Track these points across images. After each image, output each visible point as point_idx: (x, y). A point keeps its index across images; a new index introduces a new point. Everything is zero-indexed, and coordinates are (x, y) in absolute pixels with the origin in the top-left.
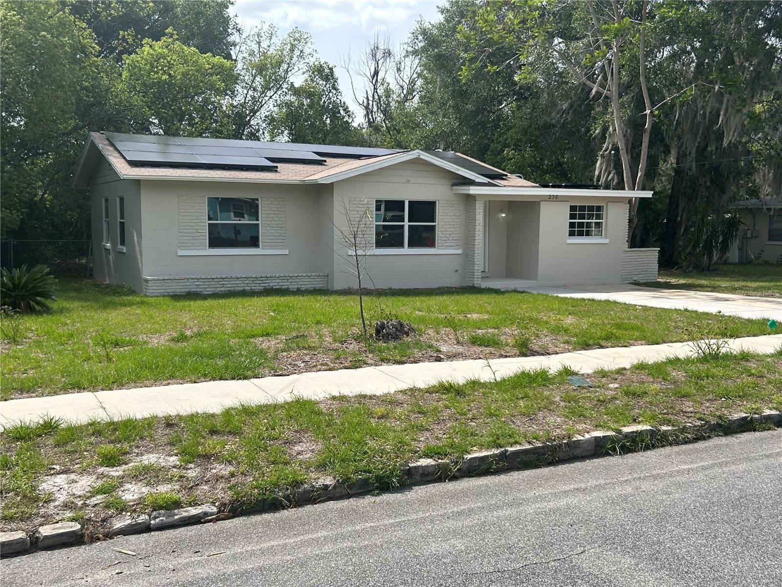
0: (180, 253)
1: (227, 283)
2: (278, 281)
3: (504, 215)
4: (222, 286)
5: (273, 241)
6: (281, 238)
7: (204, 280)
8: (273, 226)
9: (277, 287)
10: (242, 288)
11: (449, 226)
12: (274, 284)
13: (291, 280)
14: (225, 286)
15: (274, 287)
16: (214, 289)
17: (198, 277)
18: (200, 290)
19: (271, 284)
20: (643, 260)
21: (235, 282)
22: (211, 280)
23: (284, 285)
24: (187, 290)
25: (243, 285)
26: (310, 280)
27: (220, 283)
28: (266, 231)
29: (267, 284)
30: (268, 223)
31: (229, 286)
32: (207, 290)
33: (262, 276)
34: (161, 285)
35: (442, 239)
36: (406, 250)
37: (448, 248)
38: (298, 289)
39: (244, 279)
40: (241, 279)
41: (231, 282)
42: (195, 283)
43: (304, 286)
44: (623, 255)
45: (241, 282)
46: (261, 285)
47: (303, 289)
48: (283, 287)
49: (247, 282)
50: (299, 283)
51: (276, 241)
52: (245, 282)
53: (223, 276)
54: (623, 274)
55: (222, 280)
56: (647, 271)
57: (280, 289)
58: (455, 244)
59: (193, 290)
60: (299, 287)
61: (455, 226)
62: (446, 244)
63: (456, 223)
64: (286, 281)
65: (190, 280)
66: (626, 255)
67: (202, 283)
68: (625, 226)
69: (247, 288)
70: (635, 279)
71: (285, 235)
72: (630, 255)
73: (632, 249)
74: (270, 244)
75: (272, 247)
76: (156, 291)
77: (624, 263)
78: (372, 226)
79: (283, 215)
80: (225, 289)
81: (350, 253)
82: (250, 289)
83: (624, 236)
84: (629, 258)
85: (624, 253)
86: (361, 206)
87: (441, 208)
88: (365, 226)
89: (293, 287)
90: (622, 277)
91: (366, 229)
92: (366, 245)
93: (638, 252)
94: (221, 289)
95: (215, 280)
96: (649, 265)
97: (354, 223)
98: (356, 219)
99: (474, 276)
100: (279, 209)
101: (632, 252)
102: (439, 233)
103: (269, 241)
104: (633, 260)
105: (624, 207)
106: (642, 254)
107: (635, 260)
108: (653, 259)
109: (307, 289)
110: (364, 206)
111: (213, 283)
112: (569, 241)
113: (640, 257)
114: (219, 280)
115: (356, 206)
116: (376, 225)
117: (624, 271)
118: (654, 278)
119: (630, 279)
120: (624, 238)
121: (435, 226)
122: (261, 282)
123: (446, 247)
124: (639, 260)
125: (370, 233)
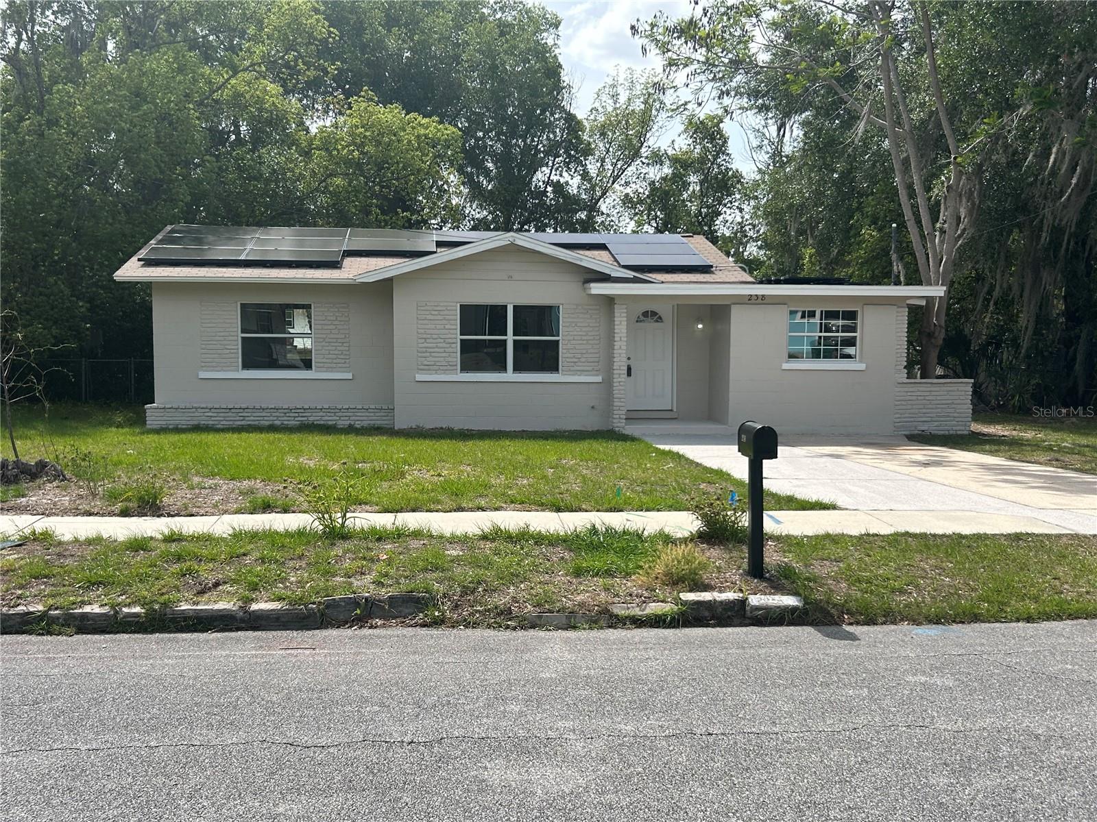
0: (203, 375)
1: (249, 414)
2: (321, 414)
3: (700, 326)
4: (242, 418)
5: (330, 361)
6: (342, 357)
7: (218, 411)
8: (331, 340)
9: (319, 422)
10: (271, 422)
11: (581, 342)
12: (314, 418)
13: (340, 414)
14: (247, 418)
15: (315, 423)
16: (231, 423)
17: (210, 406)
18: (211, 422)
19: (311, 419)
20: (939, 398)
21: (261, 414)
22: (228, 411)
23: (330, 419)
24: (196, 423)
25: (271, 418)
26: (368, 414)
27: (240, 414)
28: (320, 348)
29: (305, 419)
30: (325, 336)
31: (251, 419)
32: (222, 423)
33: (298, 407)
34: (162, 414)
35: (568, 360)
36: (510, 375)
37: (579, 373)
38: (350, 426)
39: (272, 410)
40: (268, 411)
41: (254, 414)
42: (206, 414)
43: (359, 422)
44: (898, 389)
45: (269, 414)
46: (297, 419)
47: (358, 426)
48: (330, 423)
49: (277, 414)
50: (351, 418)
51: (335, 361)
52: (274, 414)
53: (244, 406)
54: (898, 420)
55: (242, 411)
56: (948, 416)
57: (324, 425)
58: (590, 368)
59: (203, 422)
60: (352, 423)
61: (590, 342)
62: (577, 368)
63: (592, 338)
64: (332, 414)
65: (199, 410)
66: (906, 389)
67: (215, 415)
68: (900, 343)
69: (277, 423)
70: (923, 428)
71: (348, 353)
72: (911, 390)
74: (326, 365)
75: (330, 369)
76: (156, 422)
77: (897, 403)
78: (454, 341)
79: (345, 327)
80: (249, 423)
81: (419, 377)
82: (282, 424)
83: (899, 359)
84: (909, 394)
85: (899, 386)
86: (436, 313)
87: (566, 316)
88: (442, 341)
89: (343, 423)
90: (896, 424)
91: (444, 345)
92: (445, 368)
93: (929, 385)
94: (243, 423)
95: (233, 411)
96: (953, 406)
97: (425, 336)
98: (428, 331)
99: (615, 416)
100: (339, 319)
101: (917, 385)
102: (565, 351)
103: (324, 360)
104: (919, 398)
105: (897, 312)
106: (938, 389)
107: (922, 398)
108: (962, 398)
109: (362, 427)
110: (442, 313)
111: (230, 414)
112: (786, 366)
113: (933, 393)
114: (238, 411)
115: (428, 313)
116: (461, 340)
117: (899, 416)
118: (963, 428)
119: (913, 429)
120: (899, 363)
121: (558, 341)
122: (297, 415)
123: (576, 373)
124: (930, 398)
125: (451, 350)
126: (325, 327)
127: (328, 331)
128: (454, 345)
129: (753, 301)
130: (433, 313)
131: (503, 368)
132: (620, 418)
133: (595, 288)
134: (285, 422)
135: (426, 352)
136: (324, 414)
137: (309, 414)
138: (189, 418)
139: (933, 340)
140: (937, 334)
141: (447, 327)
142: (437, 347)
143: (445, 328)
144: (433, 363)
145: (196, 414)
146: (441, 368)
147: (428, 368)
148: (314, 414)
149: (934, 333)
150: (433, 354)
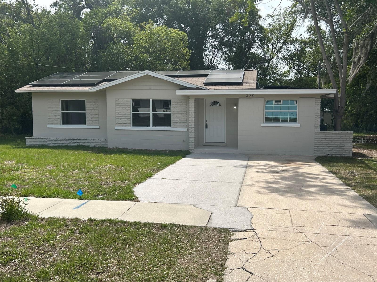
0: (48, 126)
1: (59, 141)
2: (84, 142)
3: (235, 108)
4: (57, 143)
5: (92, 121)
6: (96, 120)
7: (49, 140)
8: (92, 114)
9: (83, 145)
11: (179, 114)
12: (82, 143)
13: (91, 142)
14: (59, 143)
15: (82, 145)
16: (53, 144)
17: (46, 138)
18: (47, 144)
19: (81, 143)
20: (336, 140)
21: (63, 141)
22: (52, 140)
23: (87, 144)
24: (42, 144)
25: (67, 143)
26: (101, 142)
27: (57, 141)
28: (88, 116)
30: (89, 112)
31: (60, 143)
32: (51, 144)
33: (76, 139)
34: (31, 141)
35: (174, 122)
36: (151, 128)
37: (178, 127)
38: (94, 146)
39: (67, 140)
40: (66, 140)
41: (61, 141)
42: (45, 141)
43: (98, 145)
44: (316, 136)
45: (66, 141)
46: (76, 143)
47: (97, 146)
48: (87, 145)
49: (69, 141)
50: (95, 143)
53: (58, 138)
54: (316, 149)
55: (57, 140)
56: (341, 148)
57: (85, 146)
58: (183, 125)
59: (44, 144)
60: (95, 145)
62: (177, 125)
63: (183, 113)
64: (88, 142)
65: (43, 139)
66: (320, 136)
67: (48, 141)
68: (317, 115)
69: (69, 144)
70: (328, 153)
71: (98, 118)
72: (322, 136)
73: (323, 132)
74: (91, 123)
75: (91, 125)
76: (29, 144)
77: (316, 142)
78: (129, 114)
79: (97, 108)
80: (59, 144)
81: (116, 128)
82: (71, 145)
83: (316, 122)
84: (321, 138)
85: (316, 134)
86: (122, 103)
87: (173, 104)
88: (125, 114)
89: (92, 145)
90: (315, 151)
91: (125, 115)
92: (126, 124)
93: (331, 134)
94: (57, 144)
95: (54, 140)
96: (343, 143)
97: (118, 112)
98: (120, 110)
99: (190, 145)
100: (94, 105)
101: (325, 134)
102: (173, 118)
103: (90, 121)
104: (326, 140)
105: (316, 101)
106: (336, 136)
107: (328, 140)
108: (347, 140)
109: (99, 147)
110: (124, 103)
111: (53, 141)
112: (263, 125)
113: (333, 138)
114: (56, 140)
115: (119, 103)
116: (133, 114)
117: (316, 147)
118: (348, 154)
119: (324, 153)
120: (316, 124)
121: (170, 114)
122: (75, 142)
123: (177, 127)
124: (332, 140)
125: (128, 117)
126: (90, 109)
127: (91, 110)
128: (129, 116)
129: (248, 97)
130: (121, 103)
131: (149, 125)
132: (192, 146)
133: (178, 92)
134: (72, 144)
135: (119, 118)
136: (85, 142)
137: (80, 142)
138: (40, 142)
139: (338, 114)
140: (339, 111)
141: (127, 108)
142: (123, 116)
143: (126, 109)
144: (121, 123)
145: (42, 141)
146: (125, 124)
147: (120, 125)
148: (82, 142)
149: (338, 110)
150: (121, 119)
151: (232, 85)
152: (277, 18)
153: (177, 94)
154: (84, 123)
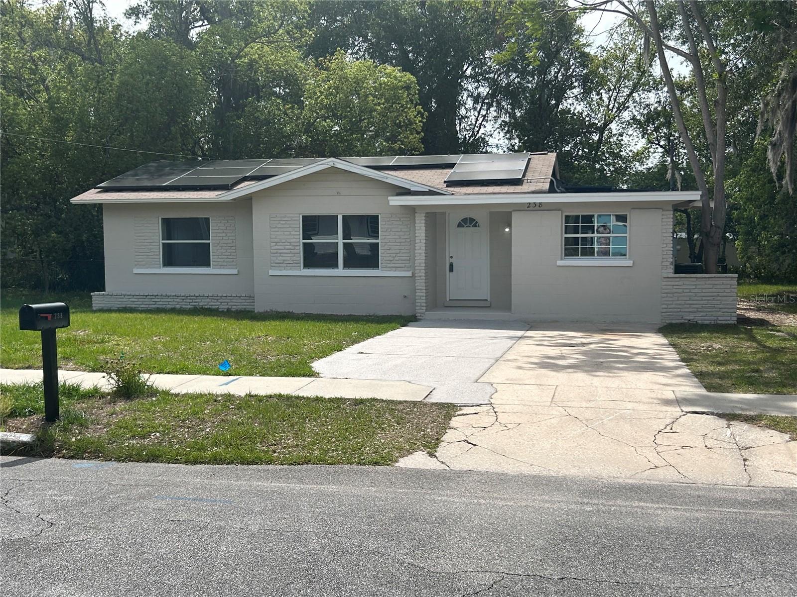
0: (136, 271)
1: (159, 300)
2: (208, 300)
3: (507, 230)
4: (154, 303)
5: (222, 260)
6: (231, 257)
7: (138, 297)
8: (222, 245)
9: (206, 307)
10: (173, 306)
11: (395, 244)
12: (203, 303)
13: (221, 300)
14: (158, 303)
16: (147, 306)
17: (133, 293)
18: (135, 306)
19: (201, 304)
20: (704, 291)
21: (166, 300)
22: (145, 297)
23: (214, 304)
24: (124, 306)
25: (174, 303)
26: (240, 301)
27: (153, 300)
28: (216, 250)
29: (197, 304)
30: (218, 242)
31: (160, 304)
32: (142, 306)
33: (191, 295)
34: (102, 299)
35: (385, 258)
36: (341, 271)
37: (394, 269)
38: (228, 310)
39: (174, 297)
40: (172, 297)
41: (162, 300)
42: (131, 300)
43: (234, 307)
44: (664, 283)
45: (172, 300)
46: (191, 304)
47: (234, 310)
48: (214, 307)
49: (178, 300)
50: (229, 304)
51: (226, 260)
52: (175, 300)
53: (155, 294)
54: (665, 310)
55: (154, 297)
56: (714, 307)
57: (210, 309)
58: (403, 265)
59: (128, 306)
60: (230, 307)
61: (403, 244)
62: (392, 265)
63: (404, 241)
64: (216, 301)
65: (126, 297)
66: (673, 283)
67: (136, 300)
68: (666, 242)
69: (178, 306)
70: (688, 318)
71: (235, 254)
72: (677, 283)
73: (677, 275)
74: (220, 263)
75: (222, 267)
76: (98, 305)
77: (665, 295)
78: (298, 244)
79: (233, 234)
80: (158, 306)
81: (272, 272)
82: (181, 307)
83: (664, 256)
84: (675, 287)
85: (665, 280)
86: (284, 222)
87: (384, 223)
88: (289, 244)
89: (223, 307)
90: (663, 314)
91: (290, 247)
92: (291, 265)
93: (695, 279)
94: (153, 306)
95: (148, 297)
96: (719, 298)
97: (276, 240)
98: (278, 237)
99: (417, 304)
100: (228, 228)
101: (683, 279)
102: (383, 251)
103: (219, 260)
104: (685, 291)
105: (663, 215)
106: (703, 283)
107: (688, 291)
108: (727, 291)
109: (237, 310)
110: (288, 222)
111: (146, 300)
112: (560, 263)
113: (698, 287)
114: (151, 297)
115: (277, 222)
116: (304, 244)
117: (666, 306)
118: (729, 318)
119: (680, 318)
120: (665, 260)
121: (378, 243)
122: (191, 301)
123: (391, 269)
124: (696, 291)
125: (295, 251)
126: (219, 235)
127: (221, 238)
128: (298, 247)
129: (531, 208)
130: (282, 222)
131: (336, 266)
132: (421, 306)
133: (392, 200)
134: (183, 306)
135: (277, 253)
136: (210, 300)
137: (200, 300)
138: (120, 303)
139: (710, 240)
140: (712, 234)
141: (292, 233)
142: (285, 249)
143: (290, 235)
144: (282, 261)
145: (125, 300)
146: (288, 265)
147: (279, 265)
148: (203, 300)
149: (709, 233)
150: (282, 255)
151: (502, 185)
152: (619, 32)
153: (391, 203)
154: (207, 264)
